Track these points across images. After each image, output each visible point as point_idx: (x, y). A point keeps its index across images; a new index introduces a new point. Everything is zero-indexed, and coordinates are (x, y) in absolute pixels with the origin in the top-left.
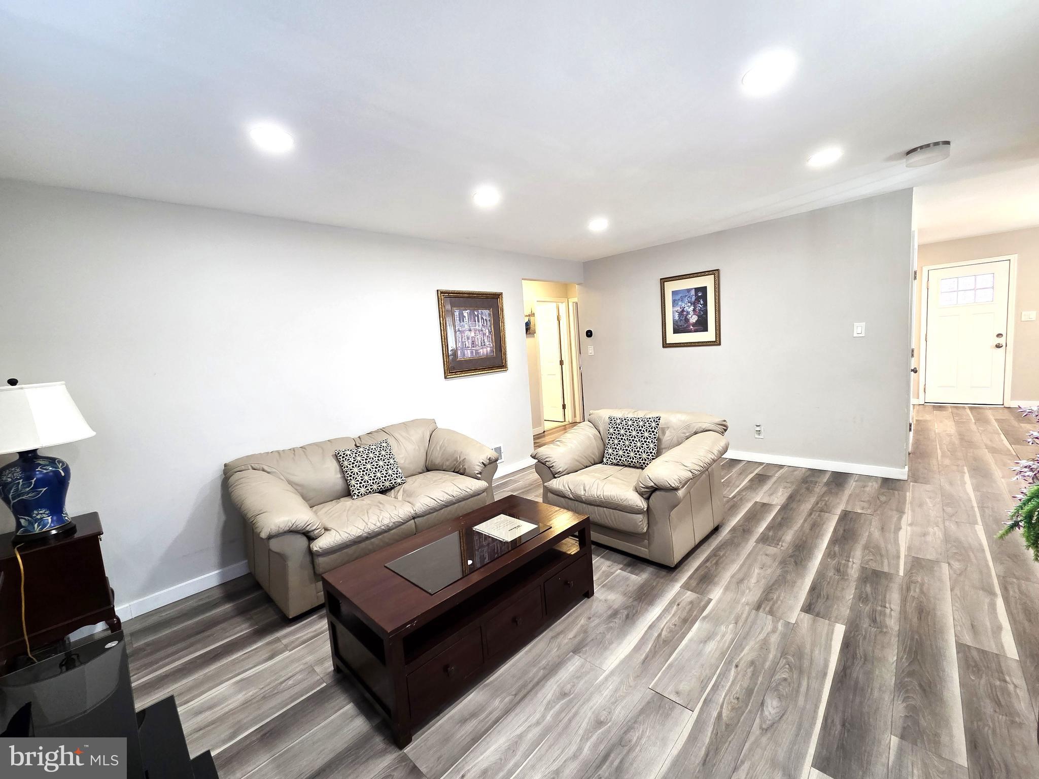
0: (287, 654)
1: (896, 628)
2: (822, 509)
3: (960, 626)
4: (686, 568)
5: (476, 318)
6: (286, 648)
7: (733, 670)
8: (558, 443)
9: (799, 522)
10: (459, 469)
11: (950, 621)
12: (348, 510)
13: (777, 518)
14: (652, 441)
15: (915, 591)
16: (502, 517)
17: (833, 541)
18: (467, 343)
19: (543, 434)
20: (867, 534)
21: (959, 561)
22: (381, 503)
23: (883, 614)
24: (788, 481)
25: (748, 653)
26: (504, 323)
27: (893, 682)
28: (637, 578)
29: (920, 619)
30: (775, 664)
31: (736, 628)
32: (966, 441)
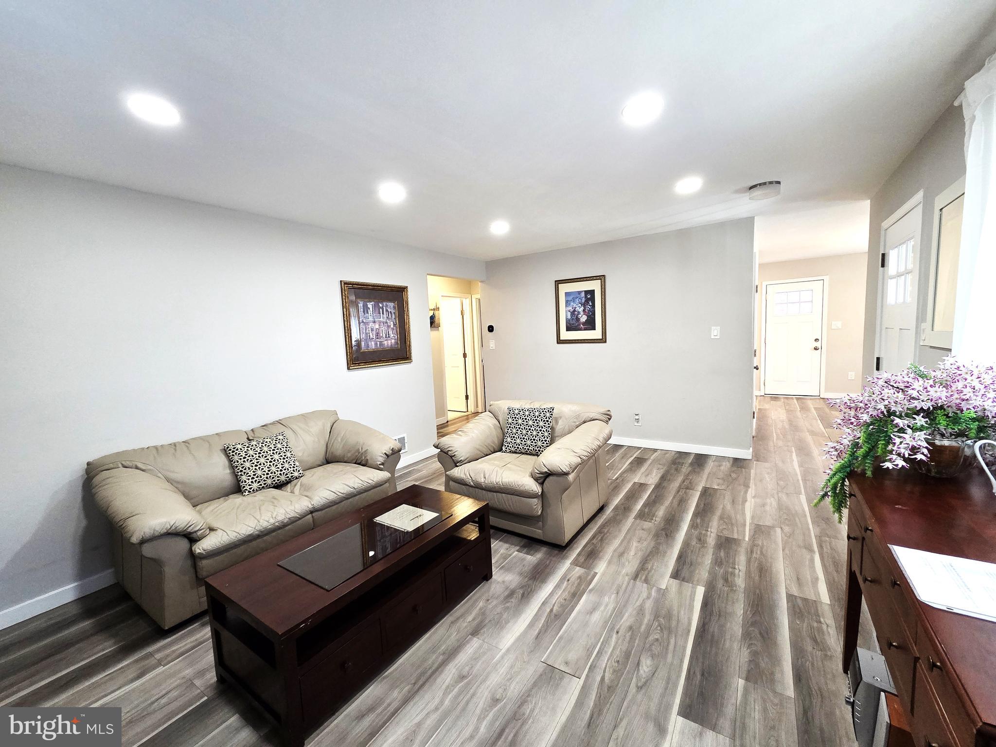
0: (161, 669)
1: (743, 586)
2: (687, 486)
3: (790, 580)
4: (575, 546)
5: (381, 310)
6: (159, 663)
7: (615, 636)
8: (459, 432)
9: (669, 500)
10: (361, 460)
11: (782, 577)
12: (238, 508)
13: (652, 496)
14: (546, 430)
15: (757, 553)
16: (404, 507)
17: (696, 514)
18: (371, 334)
19: (447, 424)
20: (721, 506)
21: (788, 525)
22: (275, 499)
23: (733, 574)
24: (661, 463)
25: (627, 619)
26: (408, 316)
27: (741, 632)
28: (532, 559)
29: (760, 576)
30: (649, 627)
31: (617, 597)
32: (794, 427)
